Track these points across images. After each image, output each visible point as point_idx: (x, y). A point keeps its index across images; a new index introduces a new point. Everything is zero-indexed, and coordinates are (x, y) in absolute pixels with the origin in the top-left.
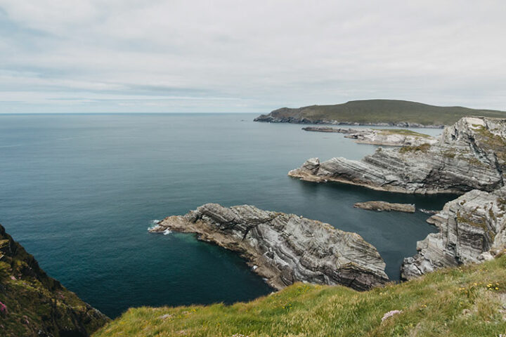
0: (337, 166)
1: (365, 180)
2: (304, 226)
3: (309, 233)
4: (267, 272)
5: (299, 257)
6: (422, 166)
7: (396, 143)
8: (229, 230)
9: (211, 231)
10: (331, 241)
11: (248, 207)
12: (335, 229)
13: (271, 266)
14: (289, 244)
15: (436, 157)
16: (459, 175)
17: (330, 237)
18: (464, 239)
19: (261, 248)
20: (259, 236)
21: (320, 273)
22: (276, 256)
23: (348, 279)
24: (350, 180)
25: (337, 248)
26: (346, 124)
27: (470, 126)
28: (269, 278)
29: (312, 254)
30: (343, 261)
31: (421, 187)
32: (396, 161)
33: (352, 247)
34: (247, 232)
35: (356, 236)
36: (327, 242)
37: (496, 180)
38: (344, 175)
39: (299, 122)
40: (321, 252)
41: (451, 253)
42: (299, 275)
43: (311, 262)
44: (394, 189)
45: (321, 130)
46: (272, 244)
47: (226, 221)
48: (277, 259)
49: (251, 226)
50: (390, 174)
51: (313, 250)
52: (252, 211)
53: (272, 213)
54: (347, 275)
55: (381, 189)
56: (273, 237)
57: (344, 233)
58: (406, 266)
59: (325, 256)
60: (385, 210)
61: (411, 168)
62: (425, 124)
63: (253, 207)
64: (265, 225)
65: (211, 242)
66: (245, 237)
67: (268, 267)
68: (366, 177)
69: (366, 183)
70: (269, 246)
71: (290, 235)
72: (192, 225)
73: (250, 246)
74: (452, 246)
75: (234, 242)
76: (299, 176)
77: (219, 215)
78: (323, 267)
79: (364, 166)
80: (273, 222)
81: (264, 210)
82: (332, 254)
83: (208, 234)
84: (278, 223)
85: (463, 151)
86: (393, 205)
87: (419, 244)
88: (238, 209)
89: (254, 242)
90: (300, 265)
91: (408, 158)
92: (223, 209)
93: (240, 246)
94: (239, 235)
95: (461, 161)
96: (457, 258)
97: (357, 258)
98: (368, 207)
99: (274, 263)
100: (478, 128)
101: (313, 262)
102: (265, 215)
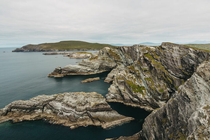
0: (69, 68)
1: (80, 72)
2: (73, 96)
3: (76, 98)
4: (62, 121)
5: (74, 109)
6: (97, 64)
7: (83, 57)
8: (32, 111)
9: (20, 115)
10: (86, 98)
11: (41, 96)
12: (86, 93)
13: (63, 118)
14: (68, 106)
15: (100, 60)
16: (107, 65)
17: (85, 97)
18: (120, 84)
19: (54, 112)
20: (52, 108)
21: (85, 111)
22: (64, 113)
23: (96, 109)
24: (75, 73)
25: (88, 100)
26: (62, 51)
27: (107, 50)
28: (64, 123)
29: (80, 106)
30: (93, 104)
31: (98, 71)
32: (89, 64)
33: (94, 97)
34: (43, 108)
35: (95, 93)
36: (84, 99)
37: (115, 65)
38: (73, 71)
39: (40, 51)
40: (83, 104)
41: (117, 89)
42: (77, 116)
43: (80, 109)
44: (91, 73)
45: (52, 54)
46: (59, 109)
47: (30, 107)
48: (65, 114)
49: (45, 105)
50: (88, 68)
51: (80, 104)
52: (44, 97)
53: (55, 95)
54: (95, 108)
55: (87, 74)
56: (59, 105)
57: (90, 93)
58: (107, 97)
59: (85, 104)
60: (91, 81)
61: (94, 65)
62: (89, 49)
63: (43, 95)
64: (52, 102)
65: (23, 121)
66: (43, 111)
67: (61, 119)
68: (81, 71)
69: (81, 73)
70: (58, 110)
71: (67, 102)
72: (5, 117)
73: (47, 114)
74: (117, 87)
75: (38, 115)
76: (53, 76)
77: (23, 106)
78: (86, 109)
79: (79, 67)
80: (57, 99)
81: (51, 95)
82: (88, 102)
83: (19, 118)
84: (60, 99)
85: (106, 58)
86: (93, 79)
87: (109, 89)
88: (35, 99)
89: (49, 111)
90: (76, 112)
91: (93, 62)
92: (25, 102)
93: (42, 116)
94: (40, 111)
95: (107, 61)
96: (119, 90)
97: (97, 100)
98: (86, 82)
99: (64, 116)
100: (109, 50)
101: (81, 108)
102: (51, 97)
